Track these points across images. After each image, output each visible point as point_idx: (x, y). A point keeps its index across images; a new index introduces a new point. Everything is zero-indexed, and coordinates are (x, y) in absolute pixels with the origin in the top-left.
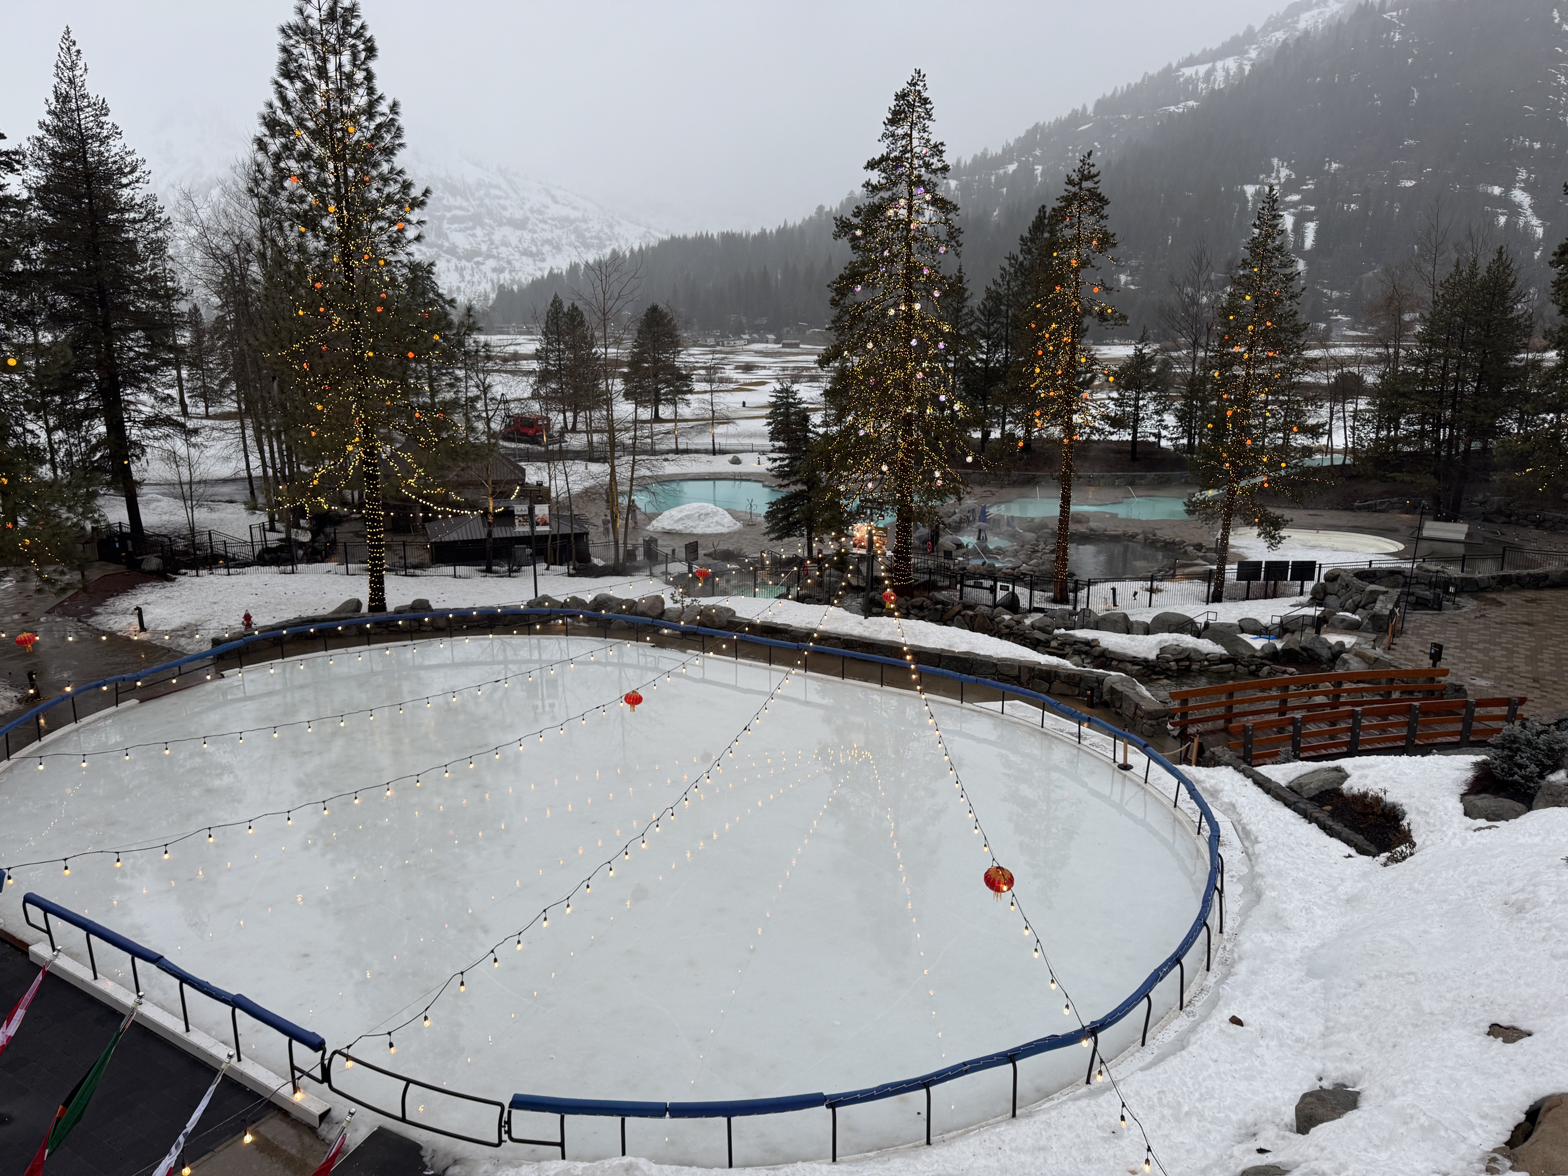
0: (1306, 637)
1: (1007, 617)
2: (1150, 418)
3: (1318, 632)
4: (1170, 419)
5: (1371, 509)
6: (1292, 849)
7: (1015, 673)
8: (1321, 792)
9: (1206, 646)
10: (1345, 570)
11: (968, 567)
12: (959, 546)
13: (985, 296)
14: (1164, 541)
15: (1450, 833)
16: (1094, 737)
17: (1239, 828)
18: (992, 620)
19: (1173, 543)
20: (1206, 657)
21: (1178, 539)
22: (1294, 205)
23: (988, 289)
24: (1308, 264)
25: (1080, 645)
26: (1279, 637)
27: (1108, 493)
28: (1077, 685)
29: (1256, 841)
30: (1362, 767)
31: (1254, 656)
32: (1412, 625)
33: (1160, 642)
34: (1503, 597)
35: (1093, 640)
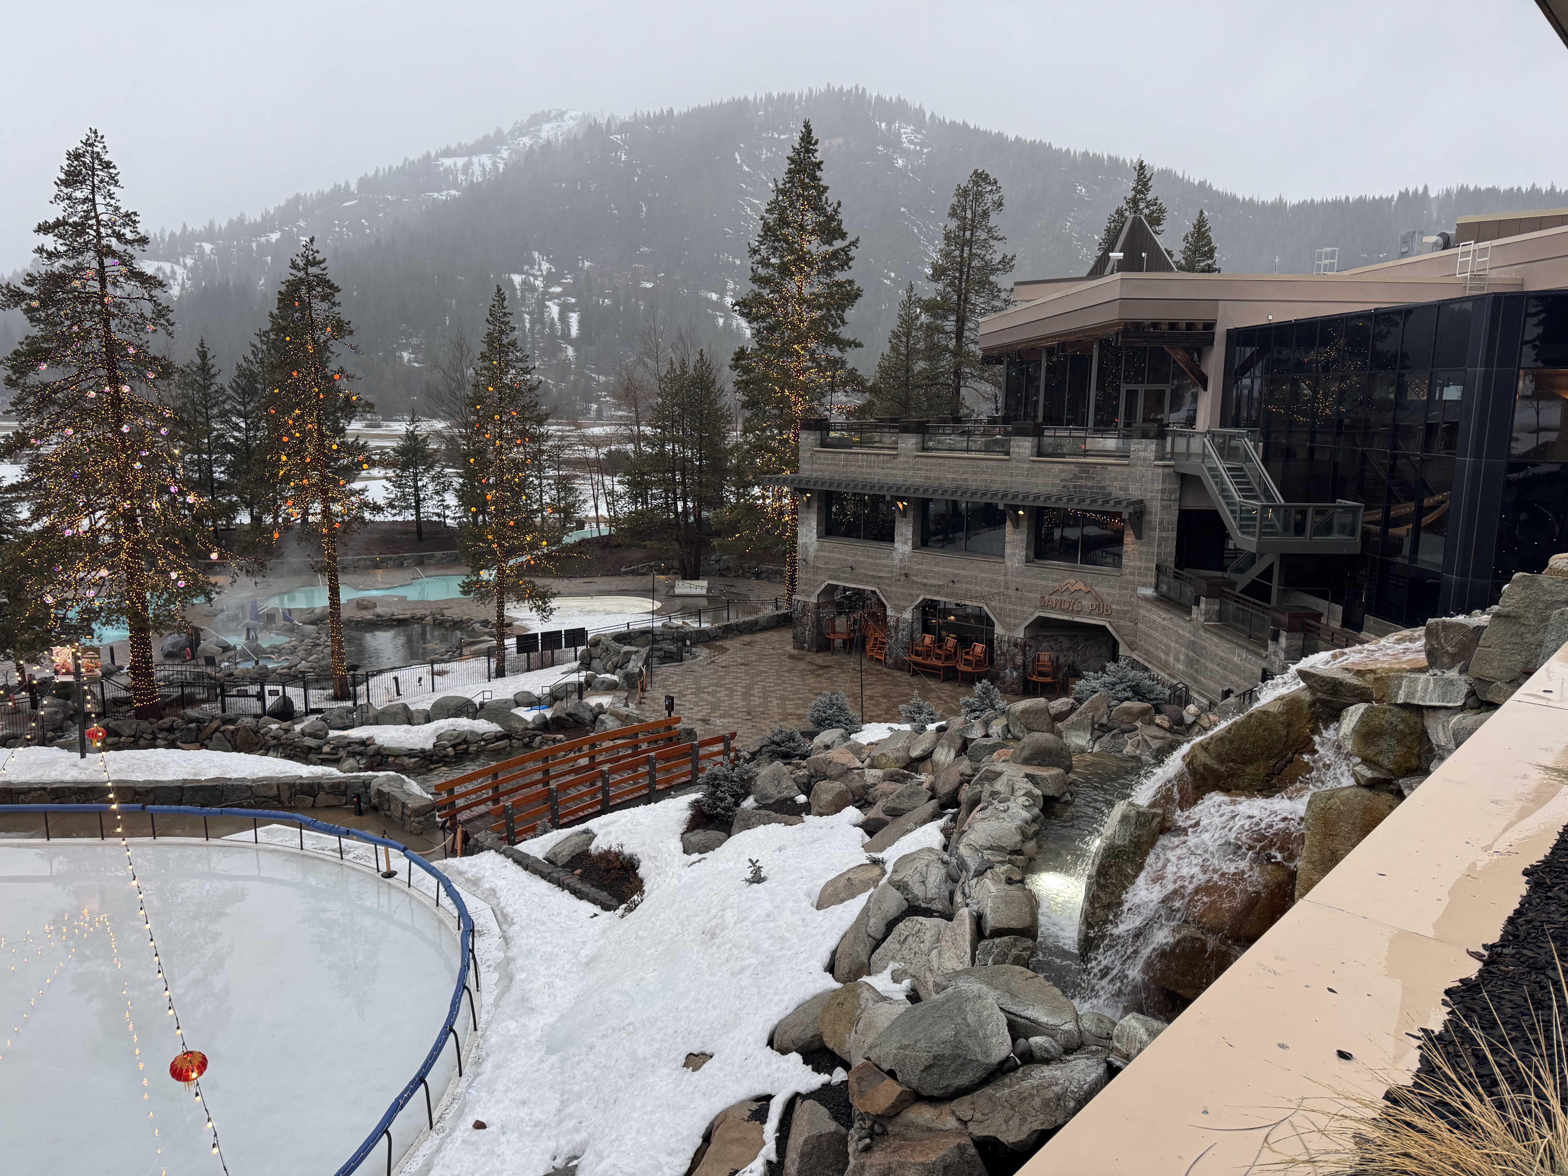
0: (570, 704)
1: (274, 727)
2: (431, 498)
3: (581, 698)
4: (451, 499)
5: (634, 573)
6: (543, 923)
7: (274, 792)
8: (573, 857)
9: (483, 726)
10: (605, 635)
11: (236, 672)
12: (226, 648)
13: (236, 373)
14: (452, 621)
15: (670, 874)
16: (358, 848)
17: (498, 913)
18: (256, 733)
19: (462, 621)
20: (482, 737)
21: (465, 618)
22: (558, 296)
23: (239, 367)
24: (576, 350)
25: (354, 746)
26: (550, 706)
27: (398, 576)
28: (344, 793)
29: (512, 924)
30: (606, 825)
31: (527, 729)
32: (660, 677)
33: (436, 730)
34: (727, 644)
35: (368, 739)
